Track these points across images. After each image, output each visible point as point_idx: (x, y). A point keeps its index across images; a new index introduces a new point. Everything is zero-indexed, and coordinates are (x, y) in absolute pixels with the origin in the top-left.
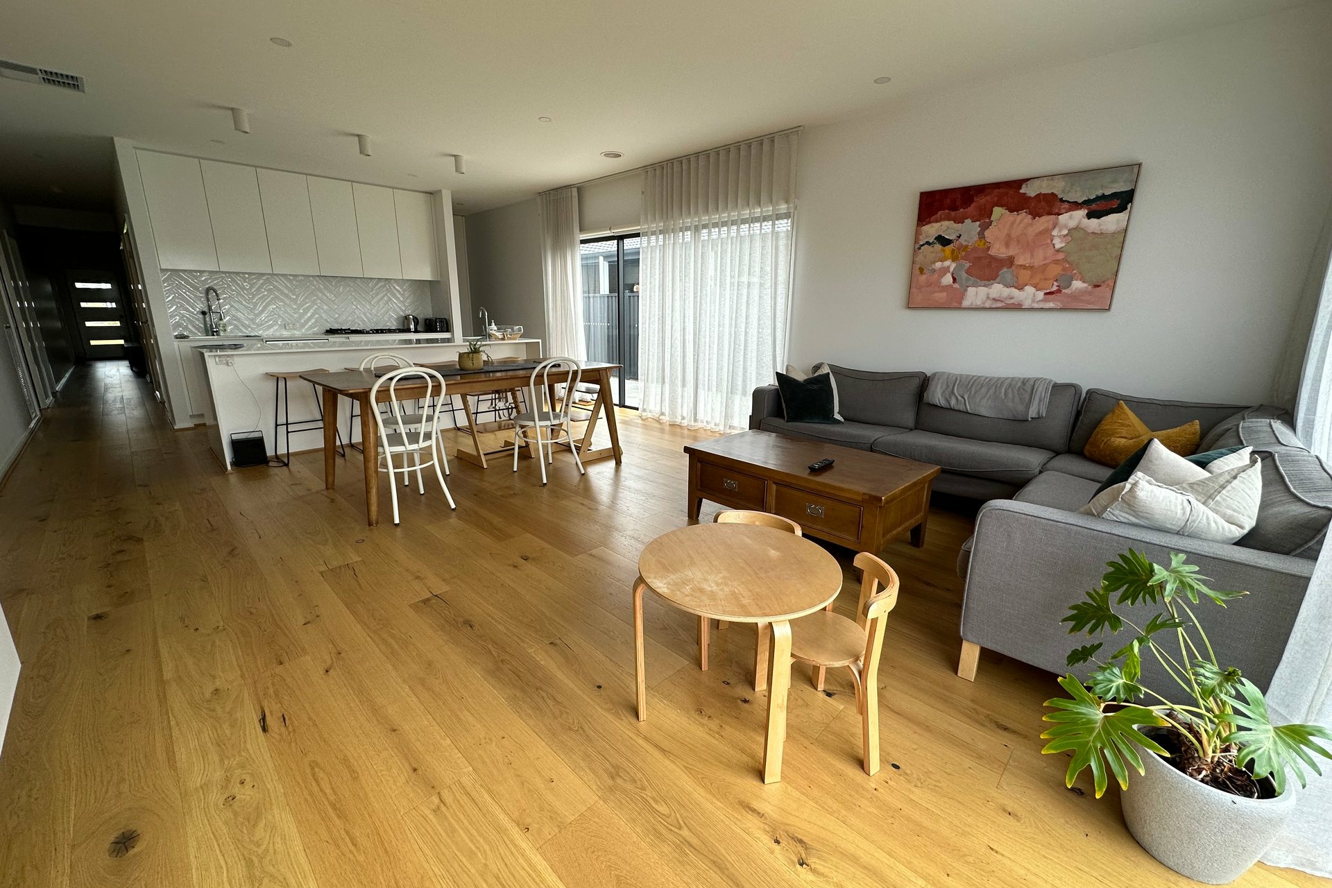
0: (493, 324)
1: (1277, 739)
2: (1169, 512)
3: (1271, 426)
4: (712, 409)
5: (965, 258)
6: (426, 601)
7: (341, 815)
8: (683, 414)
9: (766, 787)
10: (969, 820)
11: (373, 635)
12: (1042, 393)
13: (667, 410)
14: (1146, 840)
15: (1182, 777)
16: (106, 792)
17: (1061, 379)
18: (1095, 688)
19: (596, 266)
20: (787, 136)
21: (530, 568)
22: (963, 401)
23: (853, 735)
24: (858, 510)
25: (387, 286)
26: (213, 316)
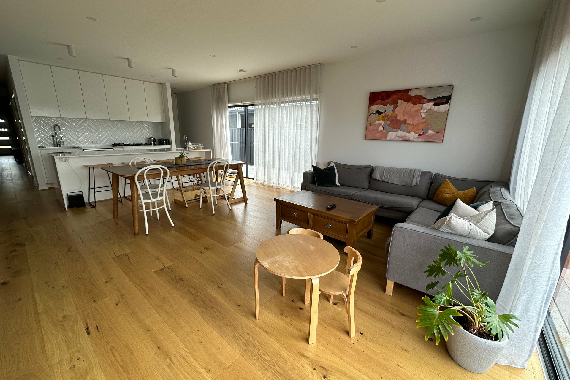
0: (190, 142)
1: (499, 320)
2: (463, 229)
3: (501, 190)
4: (286, 180)
5: (388, 120)
6: (162, 270)
7: (126, 371)
8: (274, 182)
9: (310, 346)
10: (390, 354)
11: (137, 286)
12: (418, 175)
13: (266, 180)
14: (455, 358)
15: (468, 333)
16: (12, 368)
17: (425, 170)
18: (436, 301)
19: (235, 116)
20: (316, 67)
21: (208, 253)
22: (387, 178)
23: (344, 321)
24: (346, 225)
25: (141, 124)
26: (58, 138)
